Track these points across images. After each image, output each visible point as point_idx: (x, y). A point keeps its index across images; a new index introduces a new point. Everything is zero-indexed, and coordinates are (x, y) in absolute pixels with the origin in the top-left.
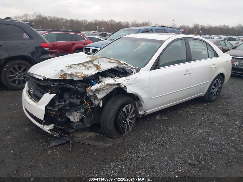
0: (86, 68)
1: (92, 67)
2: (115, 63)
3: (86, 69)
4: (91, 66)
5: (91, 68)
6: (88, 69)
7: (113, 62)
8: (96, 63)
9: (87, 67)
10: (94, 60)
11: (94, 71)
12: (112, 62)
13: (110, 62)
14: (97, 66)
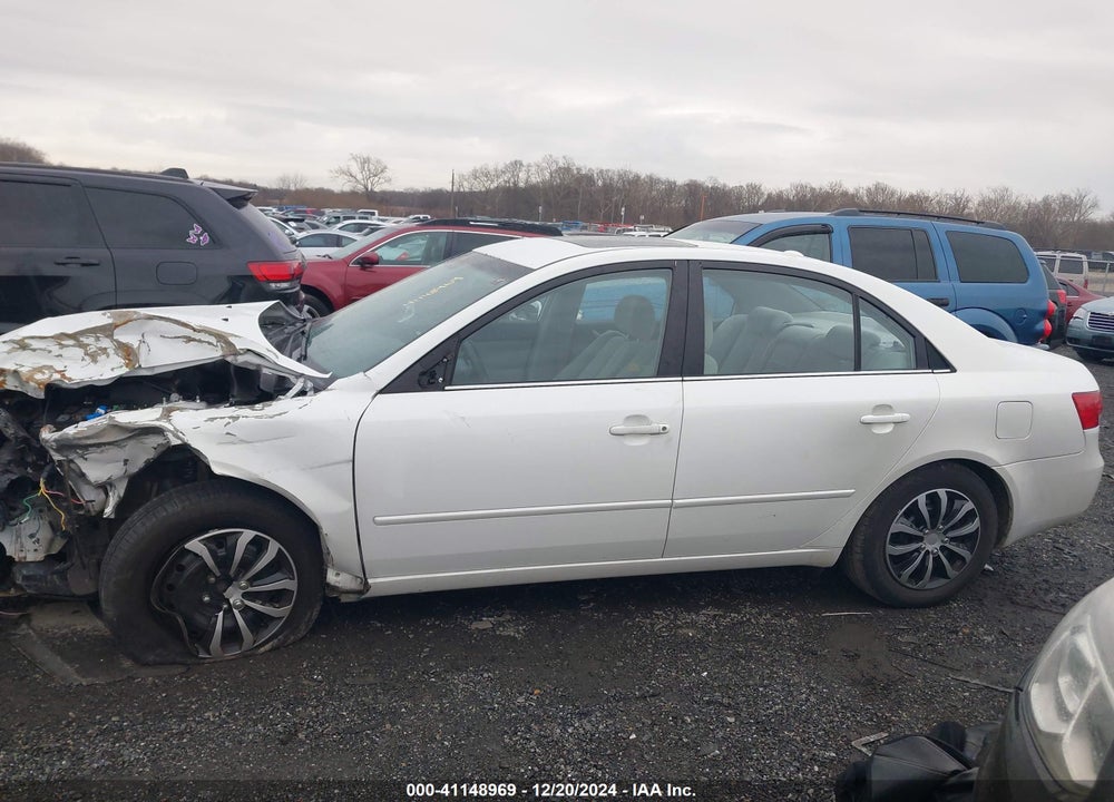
0: (86, 354)
1: (111, 351)
2: (210, 343)
3: (87, 358)
4: (105, 349)
5: (108, 356)
6: (94, 358)
7: (200, 341)
8: (123, 336)
9: (92, 349)
10: (117, 326)
11: (112, 369)
12: (194, 340)
13: (189, 339)
14: (128, 352)
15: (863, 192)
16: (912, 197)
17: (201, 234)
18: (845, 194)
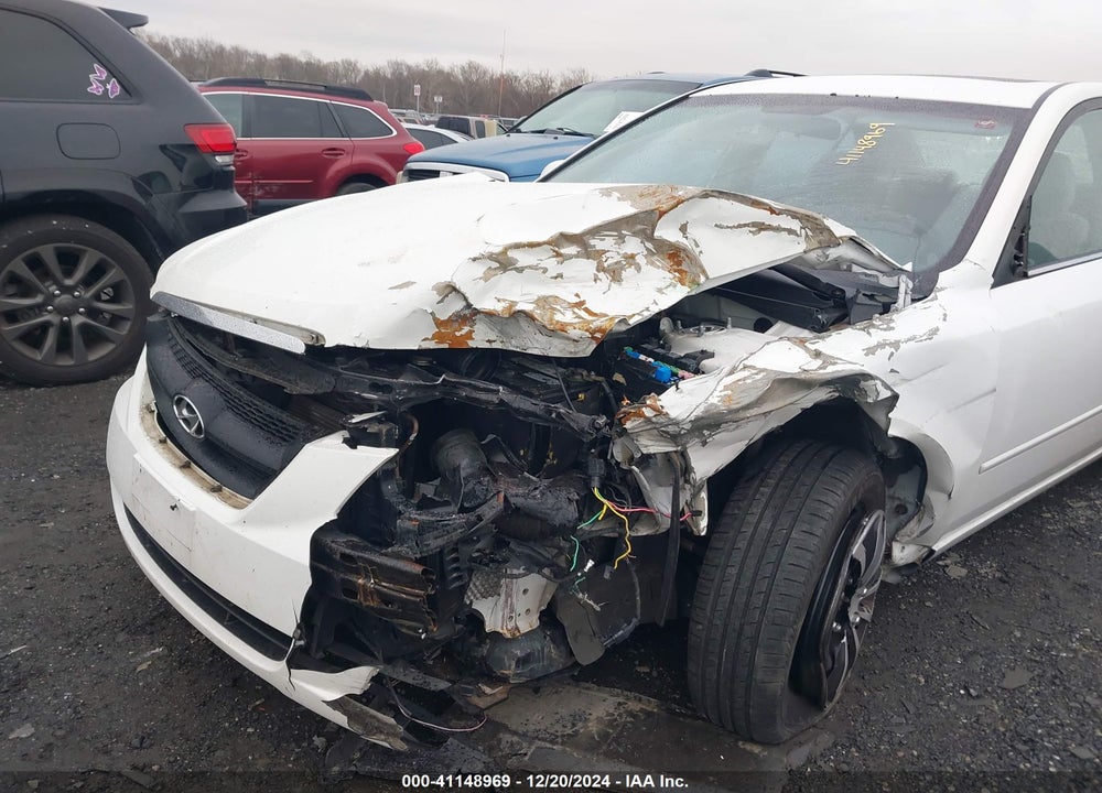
0: (600, 268)
1: (640, 260)
2: (791, 232)
3: (601, 275)
4: (632, 257)
5: (639, 269)
6: (615, 274)
7: (778, 229)
8: (667, 232)
9: (612, 259)
10: (662, 213)
11: (660, 291)
12: (769, 228)
13: (761, 227)
14: (676, 257)
15: (457, 72)
16: (502, 76)
17: (108, 81)
18: (440, 72)
